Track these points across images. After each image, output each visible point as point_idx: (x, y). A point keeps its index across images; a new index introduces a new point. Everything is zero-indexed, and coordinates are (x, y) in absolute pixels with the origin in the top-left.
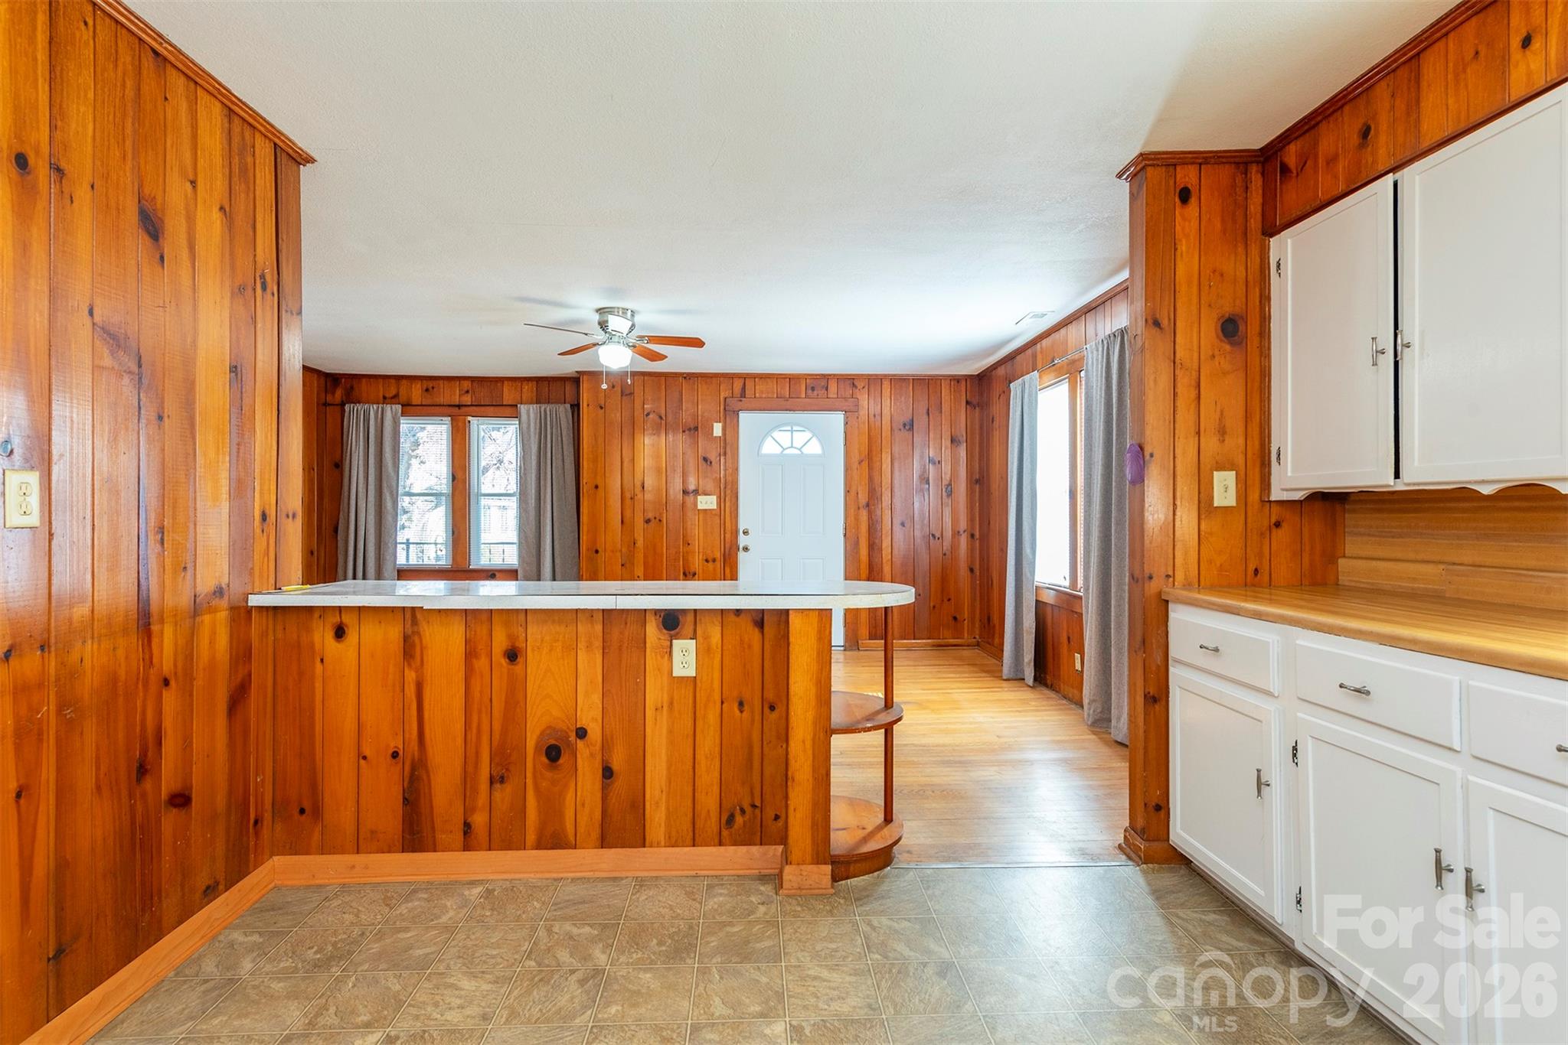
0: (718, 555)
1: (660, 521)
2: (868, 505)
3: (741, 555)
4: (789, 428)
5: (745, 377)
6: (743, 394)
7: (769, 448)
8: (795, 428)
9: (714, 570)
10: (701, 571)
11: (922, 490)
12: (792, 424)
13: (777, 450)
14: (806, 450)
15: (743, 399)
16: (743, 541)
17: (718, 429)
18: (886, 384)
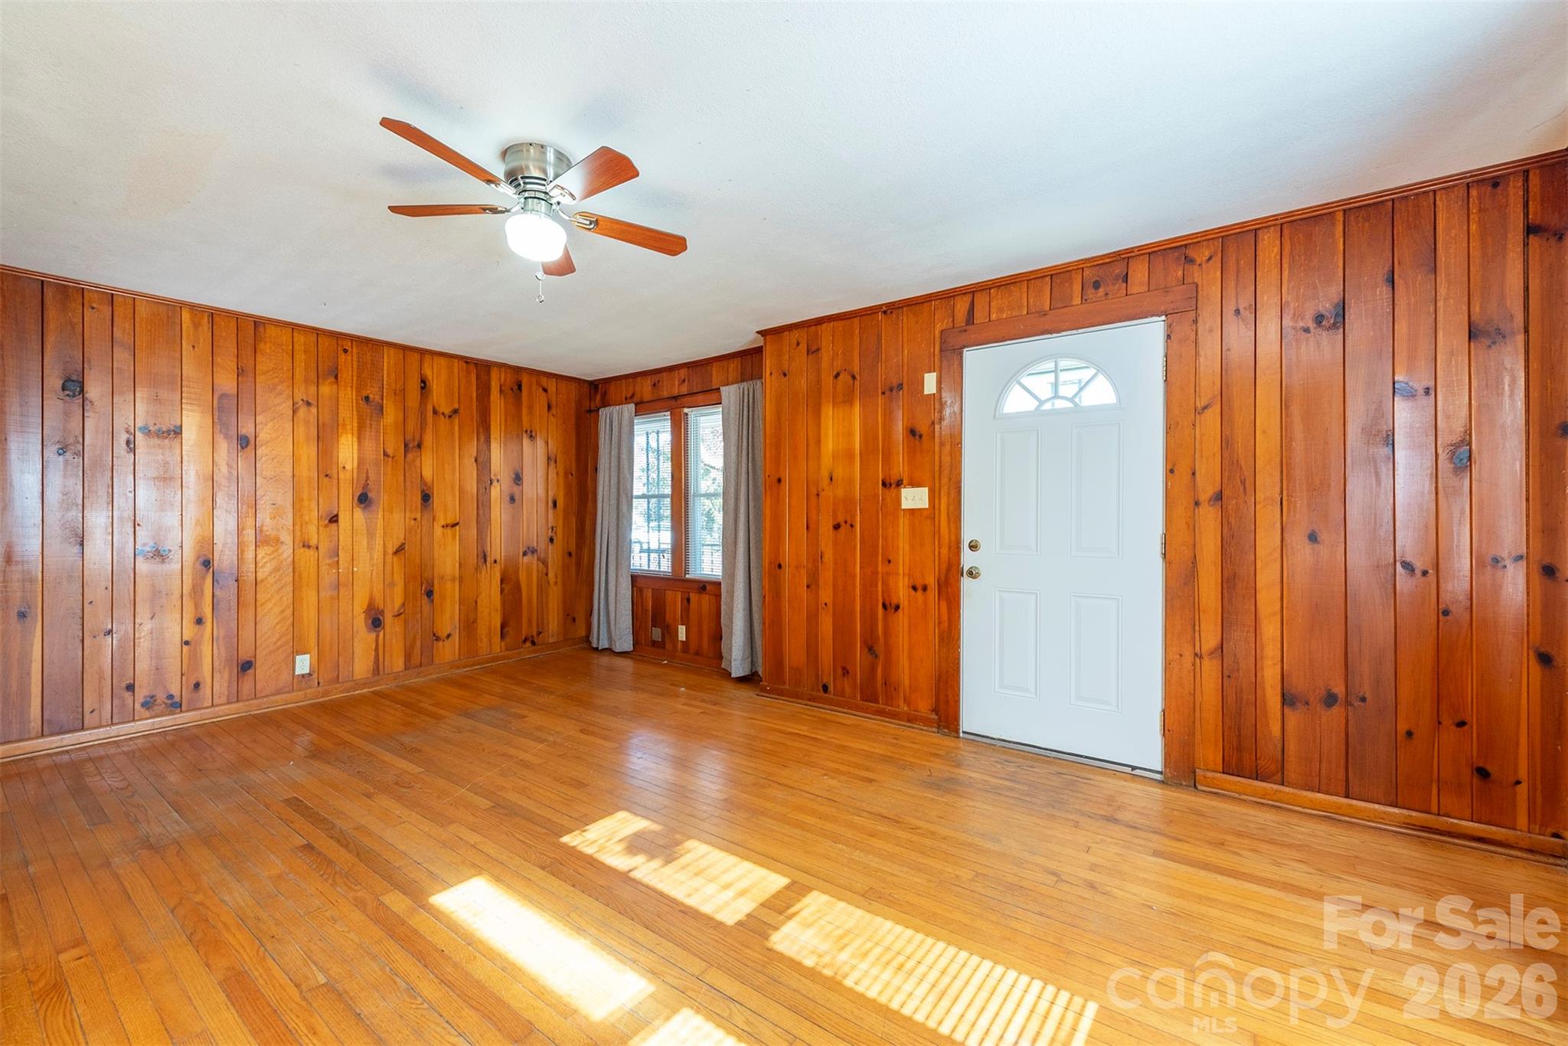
0: (931, 581)
1: (852, 526)
2: (1219, 497)
3: (966, 583)
4: (1051, 365)
5: (973, 291)
6: (970, 318)
7: (1016, 402)
8: (1063, 363)
9: (925, 603)
10: (906, 603)
11: (1373, 461)
12: (1055, 356)
13: (1030, 405)
14: (1088, 399)
15: (970, 327)
16: (968, 559)
17: (930, 383)
18: (1269, 242)
